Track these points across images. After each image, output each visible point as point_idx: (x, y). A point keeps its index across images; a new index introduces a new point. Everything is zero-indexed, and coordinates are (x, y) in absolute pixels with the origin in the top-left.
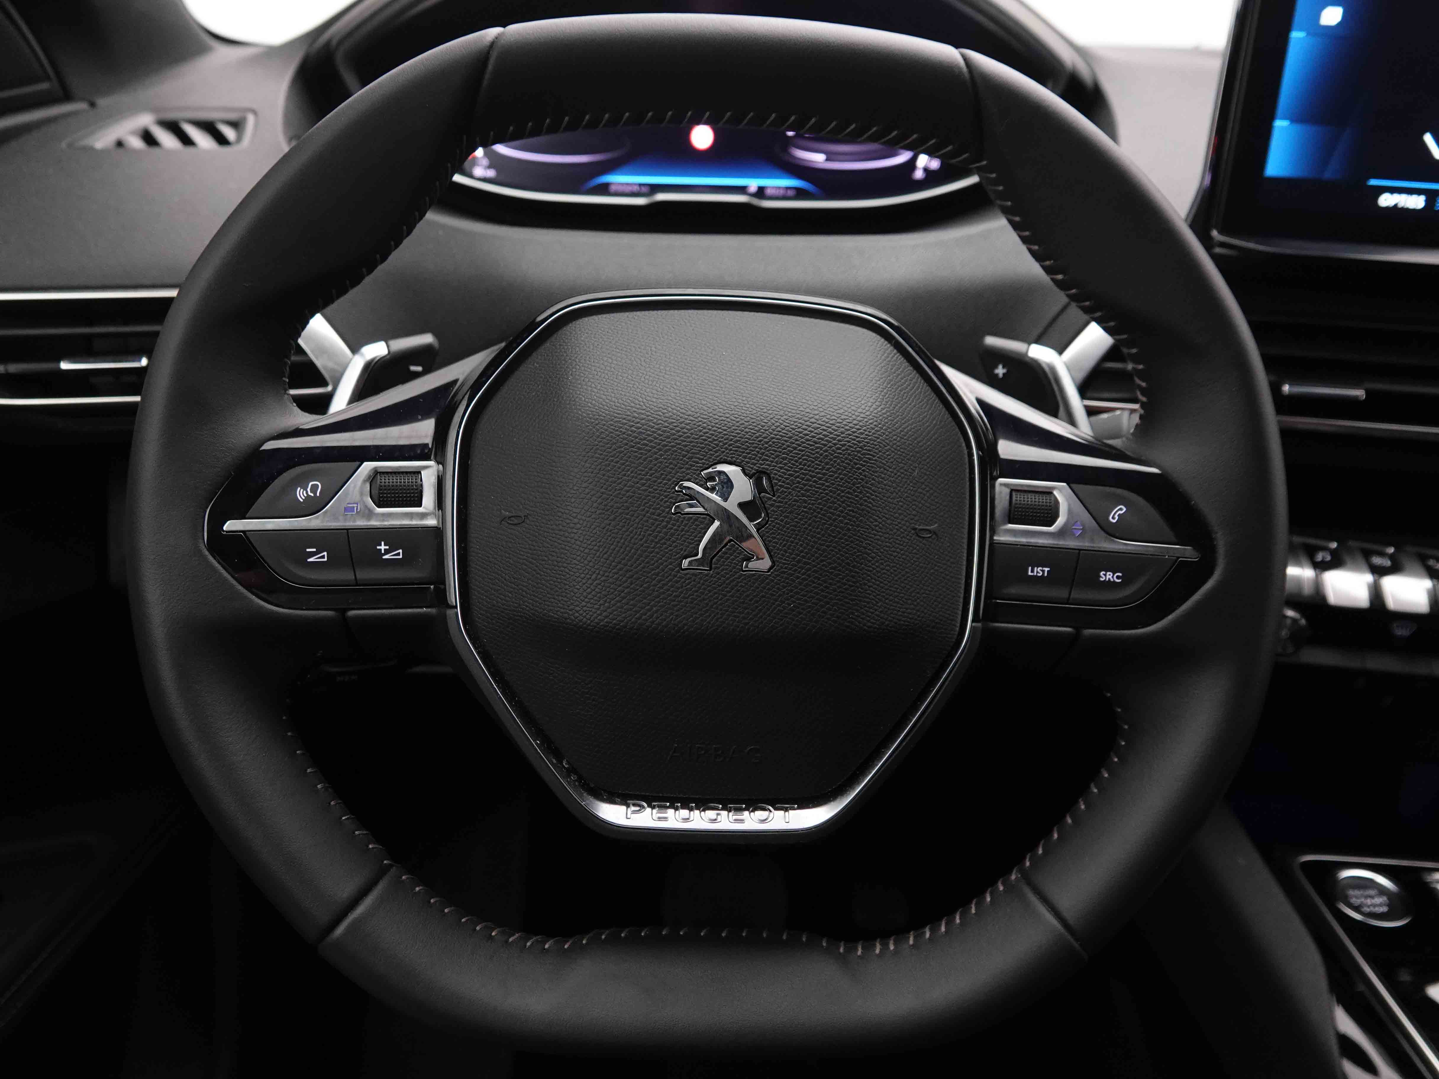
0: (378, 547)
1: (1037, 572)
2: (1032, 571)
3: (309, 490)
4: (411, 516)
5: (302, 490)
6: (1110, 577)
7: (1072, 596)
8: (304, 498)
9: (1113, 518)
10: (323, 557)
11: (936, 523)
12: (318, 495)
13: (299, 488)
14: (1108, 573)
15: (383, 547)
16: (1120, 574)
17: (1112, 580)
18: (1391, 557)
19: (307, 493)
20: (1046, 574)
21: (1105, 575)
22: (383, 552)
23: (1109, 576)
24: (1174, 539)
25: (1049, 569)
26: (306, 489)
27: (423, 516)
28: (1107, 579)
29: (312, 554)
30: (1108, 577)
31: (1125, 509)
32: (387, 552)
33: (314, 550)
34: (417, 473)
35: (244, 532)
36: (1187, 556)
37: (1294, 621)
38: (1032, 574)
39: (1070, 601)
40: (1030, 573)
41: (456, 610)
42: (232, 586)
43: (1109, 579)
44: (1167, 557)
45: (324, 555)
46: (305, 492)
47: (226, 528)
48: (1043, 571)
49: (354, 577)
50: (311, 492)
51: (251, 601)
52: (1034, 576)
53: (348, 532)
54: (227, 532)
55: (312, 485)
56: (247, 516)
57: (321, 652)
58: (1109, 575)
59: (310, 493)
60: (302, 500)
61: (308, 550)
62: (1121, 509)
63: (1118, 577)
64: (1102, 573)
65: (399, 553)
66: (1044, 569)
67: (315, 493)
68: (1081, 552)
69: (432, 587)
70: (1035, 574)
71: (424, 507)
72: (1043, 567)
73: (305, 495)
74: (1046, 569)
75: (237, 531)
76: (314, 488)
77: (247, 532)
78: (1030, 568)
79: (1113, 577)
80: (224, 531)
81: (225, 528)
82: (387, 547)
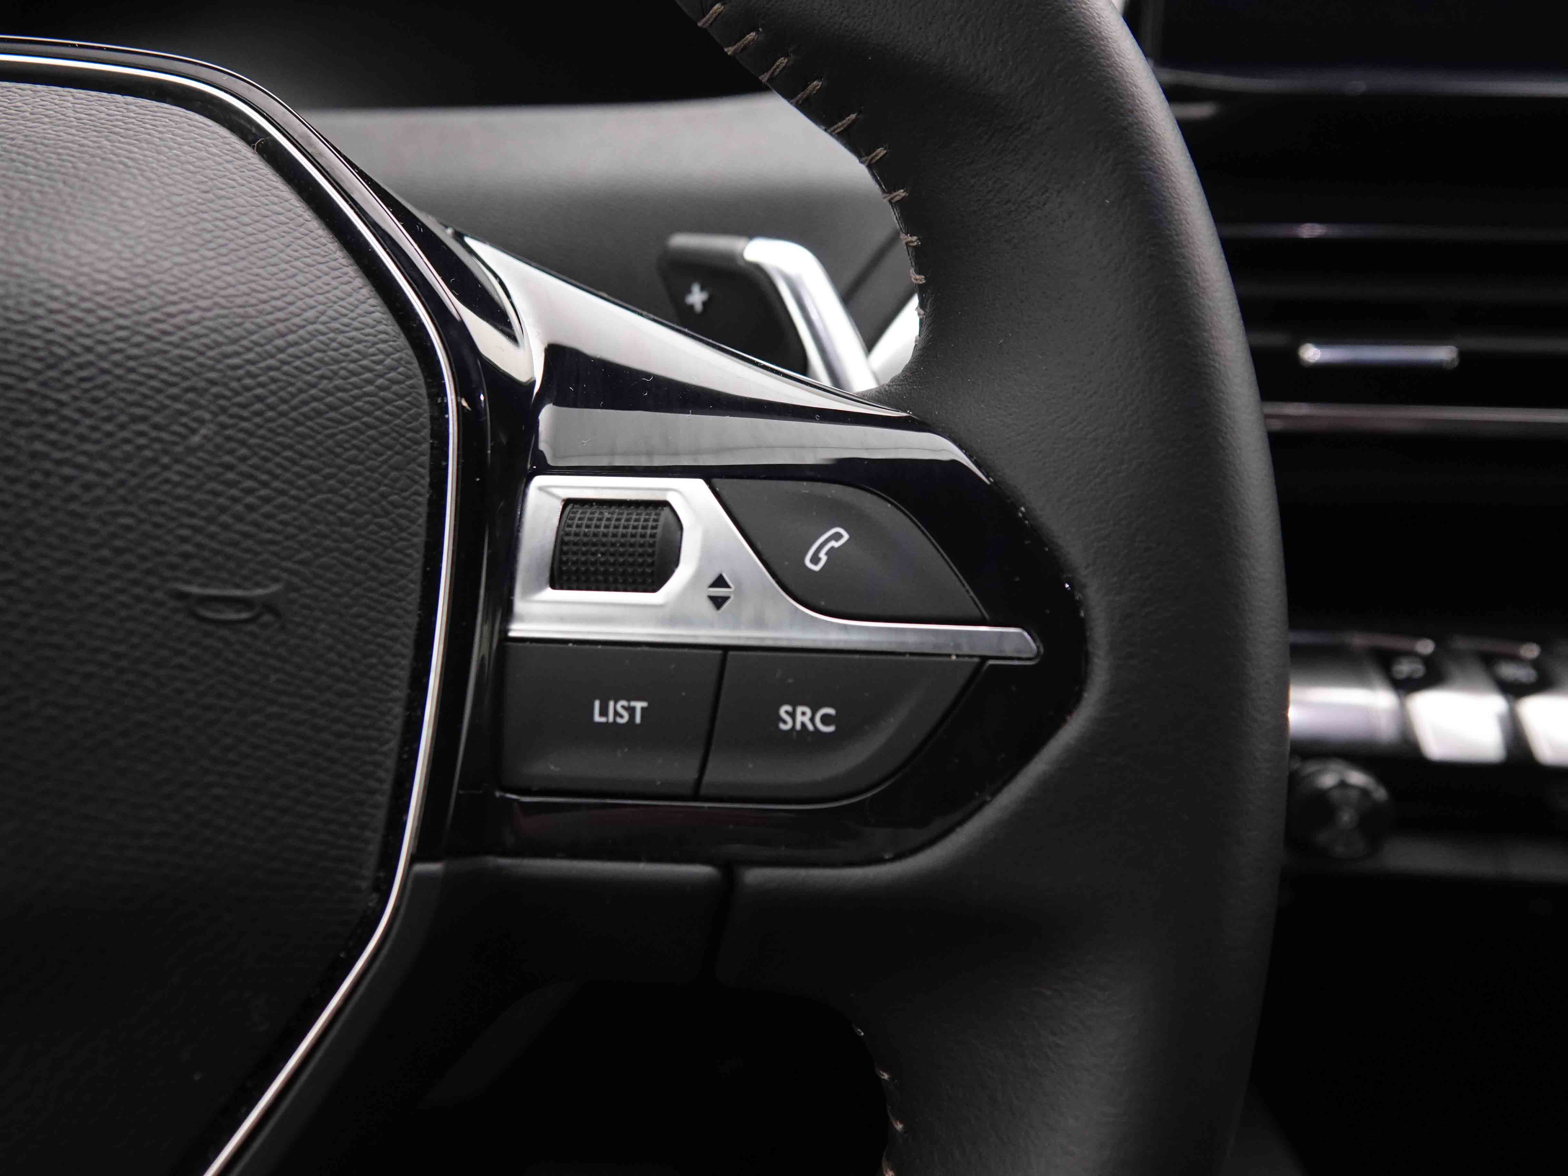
1: (617, 714)
2: (604, 712)
6: (806, 719)
7: (707, 778)
9: (815, 560)
11: (276, 580)
14: (800, 709)
16: (831, 711)
17: (810, 727)
18: (1535, 664)
20: (638, 719)
21: (793, 715)
23: (803, 716)
24: (973, 608)
25: (644, 704)
28: (798, 726)
30: (799, 718)
31: (846, 536)
36: (1009, 654)
37: (1364, 792)
38: (603, 720)
39: (703, 791)
40: (597, 718)
43: (803, 724)
44: (954, 658)
48: (631, 711)
52: (607, 723)
58: (803, 714)
62: (837, 537)
63: (826, 720)
64: (784, 709)
66: (633, 704)
68: (731, 653)
70: (611, 719)
72: (629, 700)
74: (639, 705)
78: (597, 704)
79: (812, 720)
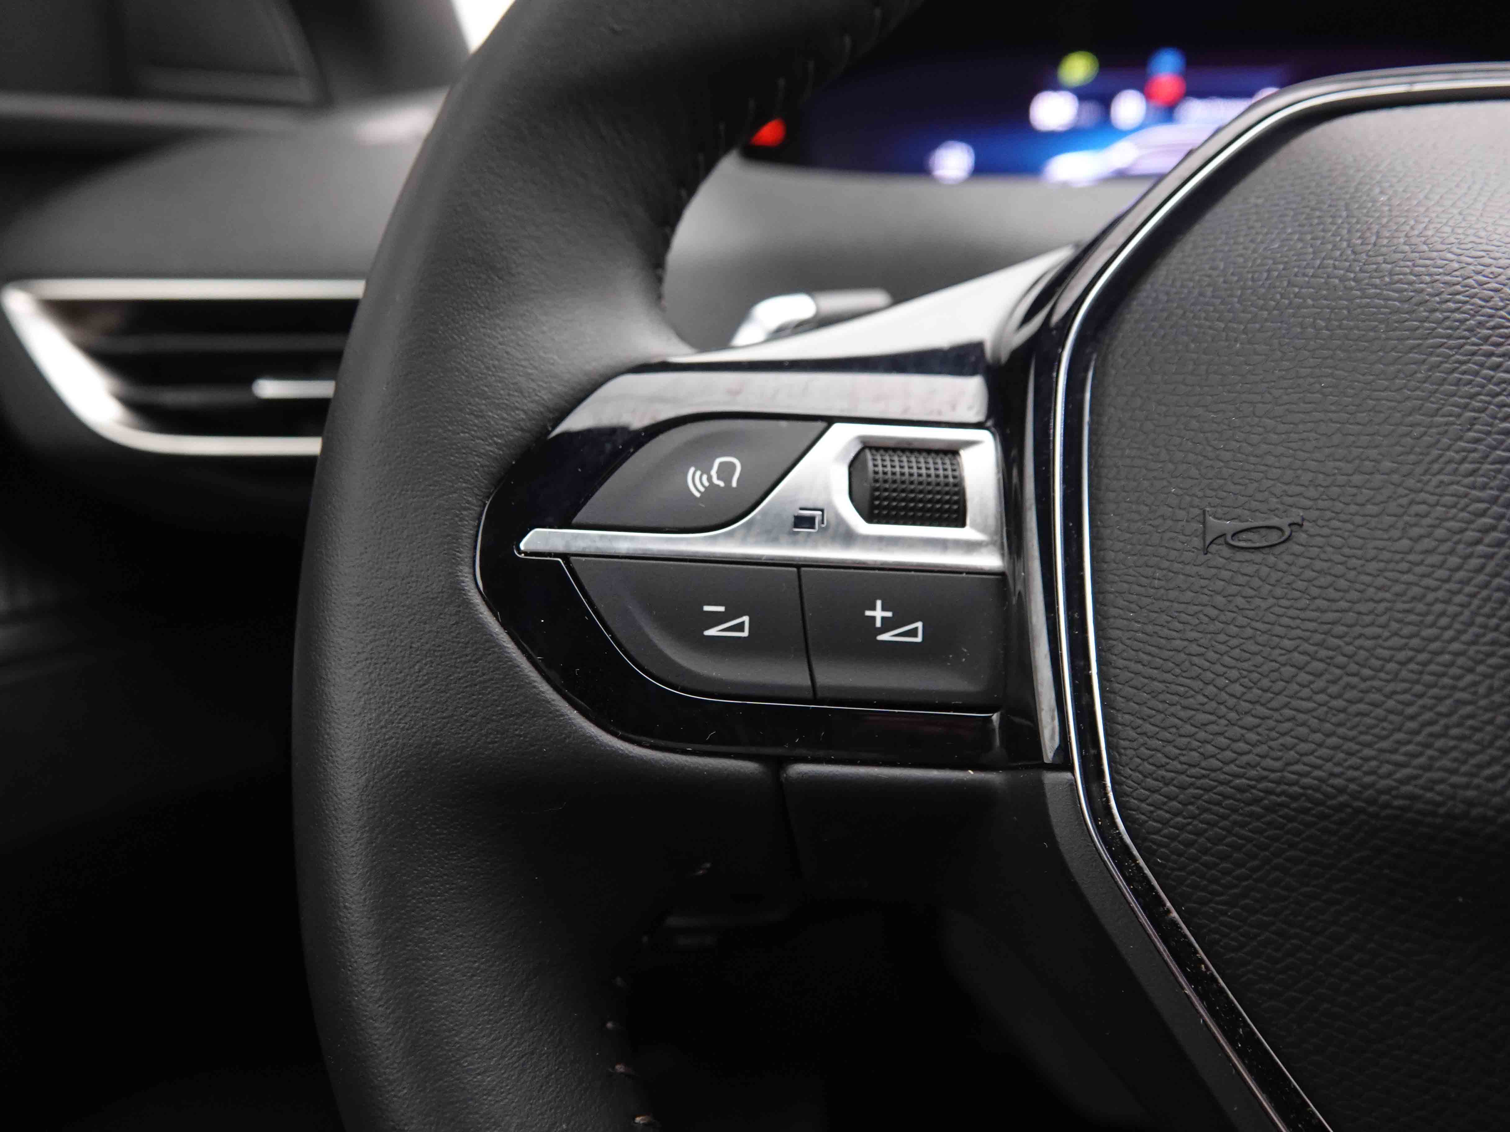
0: (868, 613)
3: (714, 473)
4: (943, 545)
5: (698, 473)
8: (702, 489)
10: (740, 627)
12: (734, 484)
13: (692, 470)
15: (879, 614)
19: (710, 479)
22: (878, 624)
26: (707, 471)
27: (971, 546)
29: (716, 619)
32: (888, 625)
33: (721, 609)
34: (951, 451)
35: (565, 556)
41: (1068, 775)
42: (524, 684)
45: (743, 623)
46: (705, 477)
47: (526, 544)
49: (809, 683)
50: (719, 478)
51: (569, 723)
53: (799, 572)
54: (526, 554)
55: (721, 464)
56: (576, 520)
57: (708, 865)
59: (716, 481)
60: (698, 495)
61: (707, 608)
65: (916, 630)
67: (728, 480)
69: (995, 717)
71: (974, 526)
73: (706, 484)
75: (549, 554)
76: (726, 471)
77: (572, 558)
80: (520, 552)
81: (522, 546)
82: (889, 614)
